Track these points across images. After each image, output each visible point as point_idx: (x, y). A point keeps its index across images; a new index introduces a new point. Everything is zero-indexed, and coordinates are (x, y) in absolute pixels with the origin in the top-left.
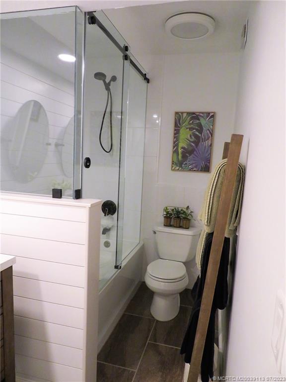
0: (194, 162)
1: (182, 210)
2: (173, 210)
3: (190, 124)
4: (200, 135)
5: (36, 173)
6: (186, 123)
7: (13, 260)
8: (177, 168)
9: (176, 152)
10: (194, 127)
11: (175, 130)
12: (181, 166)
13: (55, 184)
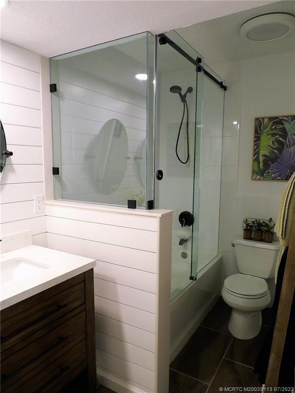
0: (277, 170)
1: (263, 222)
2: (253, 222)
3: (272, 129)
4: (284, 141)
5: (117, 185)
6: (268, 129)
7: (94, 263)
8: (259, 177)
9: (256, 160)
10: (277, 132)
11: (256, 137)
12: (262, 175)
13: (134, 195)
